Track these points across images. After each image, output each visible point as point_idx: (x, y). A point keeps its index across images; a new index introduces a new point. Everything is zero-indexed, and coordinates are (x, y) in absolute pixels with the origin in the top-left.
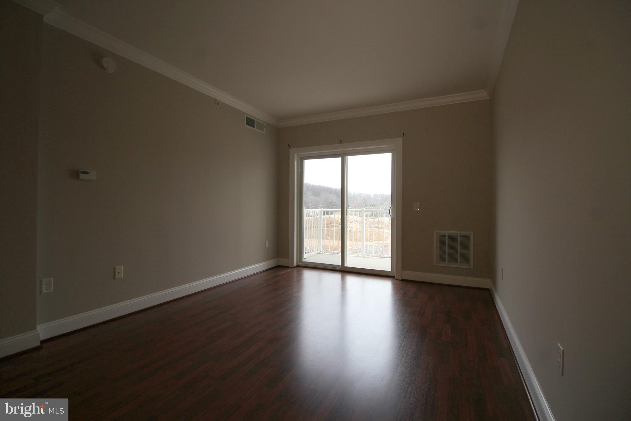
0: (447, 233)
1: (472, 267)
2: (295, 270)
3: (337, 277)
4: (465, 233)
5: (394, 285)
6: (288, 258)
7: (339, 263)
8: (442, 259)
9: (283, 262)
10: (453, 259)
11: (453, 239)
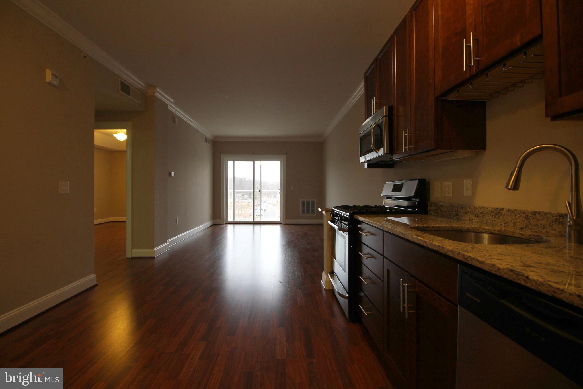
0: (305, 200)
1: (315, 215)
2: (225, 225)
3: (250, 227)
4: (313, 200)
5: (281, 227)
6: (221, 219)
7: (252, 220)
8: (303, 213)
9: (218, 221)
10: (308, 212)
11: (308, 203)
